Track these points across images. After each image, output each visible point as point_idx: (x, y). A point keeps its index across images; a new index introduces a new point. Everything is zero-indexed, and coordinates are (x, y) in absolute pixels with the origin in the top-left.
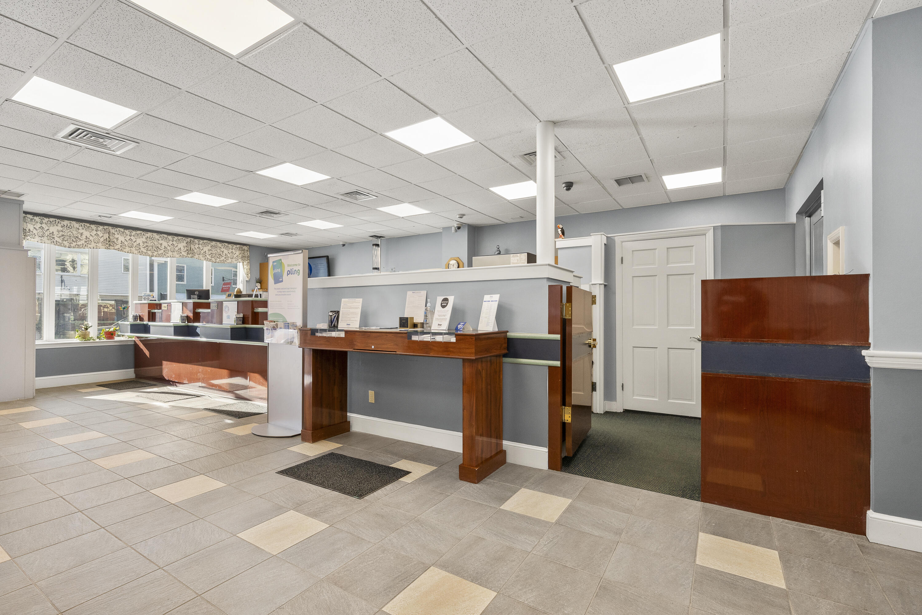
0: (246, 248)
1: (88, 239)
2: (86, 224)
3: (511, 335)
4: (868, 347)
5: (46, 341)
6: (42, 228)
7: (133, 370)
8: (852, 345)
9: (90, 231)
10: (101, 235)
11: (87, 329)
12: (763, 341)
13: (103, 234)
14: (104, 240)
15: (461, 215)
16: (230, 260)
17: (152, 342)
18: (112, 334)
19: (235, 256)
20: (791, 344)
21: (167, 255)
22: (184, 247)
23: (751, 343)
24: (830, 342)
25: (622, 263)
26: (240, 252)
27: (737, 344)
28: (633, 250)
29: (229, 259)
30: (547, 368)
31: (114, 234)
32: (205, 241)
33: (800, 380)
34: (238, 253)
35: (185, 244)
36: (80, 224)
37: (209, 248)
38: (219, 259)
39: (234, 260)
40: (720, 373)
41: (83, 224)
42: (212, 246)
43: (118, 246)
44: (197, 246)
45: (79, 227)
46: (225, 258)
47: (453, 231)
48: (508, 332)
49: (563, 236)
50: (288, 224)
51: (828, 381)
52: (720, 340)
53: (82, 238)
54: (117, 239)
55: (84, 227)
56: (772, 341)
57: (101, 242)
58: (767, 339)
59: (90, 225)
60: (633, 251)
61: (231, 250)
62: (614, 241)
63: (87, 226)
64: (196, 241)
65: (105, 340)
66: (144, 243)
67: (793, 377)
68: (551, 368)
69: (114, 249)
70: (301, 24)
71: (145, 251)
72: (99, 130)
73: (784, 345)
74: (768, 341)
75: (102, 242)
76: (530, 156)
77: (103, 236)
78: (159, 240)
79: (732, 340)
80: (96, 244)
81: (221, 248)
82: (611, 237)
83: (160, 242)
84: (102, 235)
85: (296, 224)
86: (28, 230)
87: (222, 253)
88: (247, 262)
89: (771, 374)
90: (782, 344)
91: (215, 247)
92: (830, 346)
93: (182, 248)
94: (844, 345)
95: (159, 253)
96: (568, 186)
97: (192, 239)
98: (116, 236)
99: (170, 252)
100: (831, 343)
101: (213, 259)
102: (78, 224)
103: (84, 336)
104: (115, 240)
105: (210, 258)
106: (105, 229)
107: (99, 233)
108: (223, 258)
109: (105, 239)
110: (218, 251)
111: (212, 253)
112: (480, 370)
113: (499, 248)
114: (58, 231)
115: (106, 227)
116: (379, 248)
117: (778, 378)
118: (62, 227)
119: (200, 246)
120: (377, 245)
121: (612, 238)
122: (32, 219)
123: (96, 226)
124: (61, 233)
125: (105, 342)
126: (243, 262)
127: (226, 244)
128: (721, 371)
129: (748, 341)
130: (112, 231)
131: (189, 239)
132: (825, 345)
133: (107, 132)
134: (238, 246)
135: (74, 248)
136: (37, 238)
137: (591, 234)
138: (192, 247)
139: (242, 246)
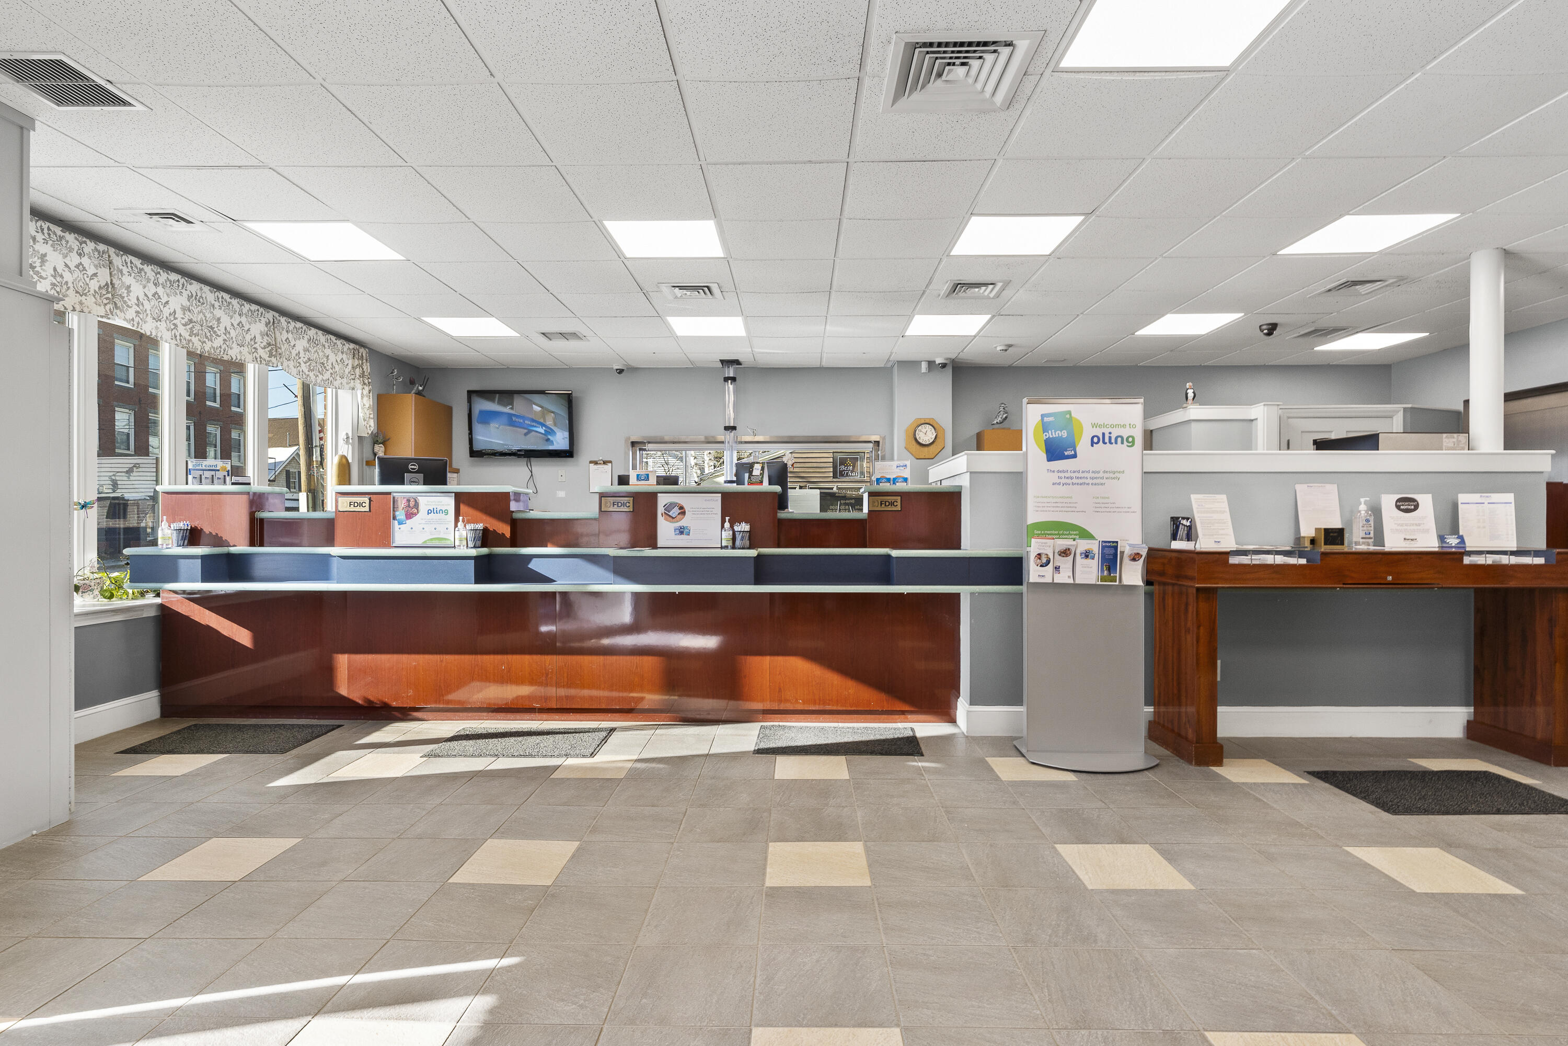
1: (59, 279)
2: (52, 227)
9: (65, 251)
10: (91, 270)
13: (96, 266)
14: (100, 288)
36: (39, 223)
41: (46, 225)
45: (36, 234)
53: (44, 270)
55: (49, 234)
57: (92, 292)
59: (64, 234)
63: (55, 233)
75: (95, 291)
77: (95, 275)
80: (80, 298)
81: (324, 346)
102: (34, 222)
106: (99, 252)
107: (86, 261)
109: (103, 284)
123: (78, 240)
134: (352, 346)
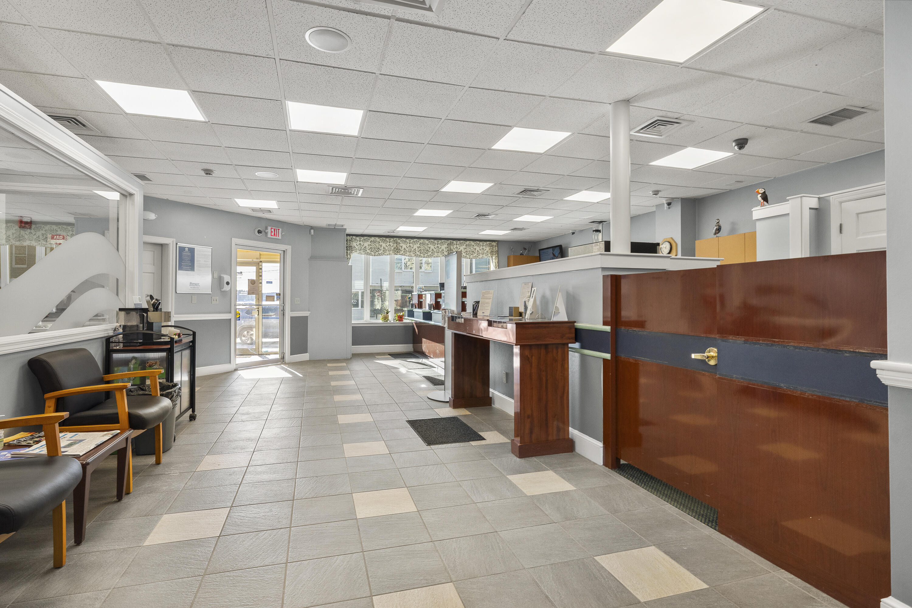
0: (494, 244)
1: (385, 249)
3: (579, 325)
4: (884, 356)
5: (365, 321)
6: (360, 244)
7: (412, 345)
8: (871, 352)
9: (386, 243)
11: (387, 313)
12: (774, 341)
15: (655, 191)
16: (481, 256)
17: (422, 325)
18: (401, 318)
19: (485, 252)
20: (803, 347)
21: (434, 255)
22: (446, 248)
23: (763, 344)
24: (845, 347)
25: (841, 232)
26: (490, 248)
27: (749, 344)
28: (858, 212)
29: (481, 254)
30: (602, 360)
31: (400, 243)
32: (461, 242)
33: (812, 396)
34: (488, 249)
35: (446, 246)
36: (380, 239)
37: (464, 247)
38: (472, 256)
39: (484, 255)
40: (734, 379)
41: (382, 239)
42: (466, 245)
43: (402, 252)
44: (455, 246)
45: (380, 241)
46: (477, 254)
47: (665, 209)
48: (575, 322)
49: (765, 203)
50: (506, 221)
51: (843, 400)
52: (734, 338)
53: (382, 248)
54: (402, 247)
56: (783, 342)
58: (778, 339)
59: (386, 239)
60: (858, 214)
61: (482, 247)
62: (829, 201)
64: (455, 242)
65: (398, 322)
66: (418, 247)
67: (806, 391)
68: (605, 360)
69: (400, 254)
70: (369, 112)
71: (419, 254)
72: (341, 186)
73: (795, 347)
74: (780, 341)
75: (393, 250)
76: (648, 129)
78: (428, 244)
79: (745, 338)
80: (389, 252)
81: (474, 246)
82: (825, 198)
83: (429, 246)
84: (393, 245)
85: (512, 220)
86: (353, 247)
87: (474, 250)
88: (495, 256)
89: (782, 385)
90: (794, 347)
91: (469, 245)
92: (846, 351)
93: (444, 249)
94: (862, 351)
95: (428, 255)
96: (740, 144)
97: (452, 241)
98: (401, 245)
99: (436, 253)
100: (846, 349)
101: (467, 256)
103: (386, 318)
104: (400, 248)
105: (465, 256)
107: (391, 243)
108: (476, 254)
109: (394, 247)
110: (472, 249)
111: (466, 251)
112: (527, 356)
113: (718, 222)
114: (369, 245)
115: (395, 239)
116: (601, 234)
117: (790, 391)
118: (371, 242)
119: (458, 246)
120: (598, 231)
121: (827, 198)
122: (355, 239)
123: (389, 239)
124: (370, 246)
125: (398, 323)
126: (492, 257)
127: (478, 242)
128: (734, 376)
129: (759, 341)
130: (399, 241)
131: (449, 242)
132: (840, 351)
133: (344, 186)
134: (488, 243)
135: (377, 256)
136: (358, 251)
137: (787, 198)
138: (452, 247)
139: (491, 242)
